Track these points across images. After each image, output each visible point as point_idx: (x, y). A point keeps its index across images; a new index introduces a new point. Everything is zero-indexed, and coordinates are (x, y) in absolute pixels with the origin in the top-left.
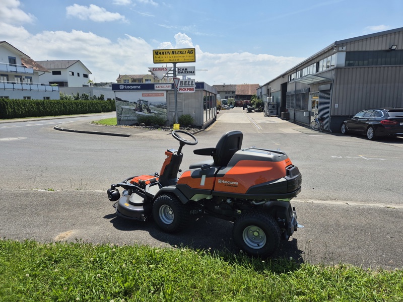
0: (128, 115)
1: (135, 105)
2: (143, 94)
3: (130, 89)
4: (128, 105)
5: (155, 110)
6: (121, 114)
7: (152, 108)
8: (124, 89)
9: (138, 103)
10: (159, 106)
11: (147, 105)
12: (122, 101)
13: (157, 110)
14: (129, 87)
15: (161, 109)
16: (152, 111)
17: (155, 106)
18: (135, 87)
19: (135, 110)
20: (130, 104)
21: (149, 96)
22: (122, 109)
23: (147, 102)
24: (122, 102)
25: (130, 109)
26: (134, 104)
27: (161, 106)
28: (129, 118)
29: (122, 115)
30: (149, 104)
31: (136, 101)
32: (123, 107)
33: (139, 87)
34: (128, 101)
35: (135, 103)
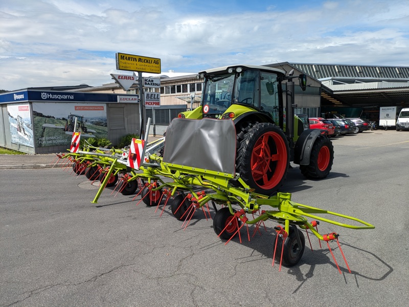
0: (53, 138)
1: (65, 122)
2: (76, 107)
3: (58, 99)
4: (54, 123)
5: (92, 128)
6: (42, 136)
7: (89, 126)
8: (49, 99)
9: (69, 120)
10: (98, 124)
11: (82, 122)
12: (44, 116)
13: (95, 129)
14: (55, 96)
15: (101, 128)
16: (88, 130)
17: (92, 122)
18: (65, 97)
19: (64, 130)
20: (56, 121)
21: (84, 110)
22: (44, 129)
23: (82, 118)
24: (44, 119)
25: (56, 128)
26: (62, 121)
27: (100, 123)
28: (54, 142)
29: (44, 138)
30: (84, 121)
31: (66, 117)
32: (44, 125)
33: (72, 97)
34: (53, 117)
35: (64, 119)
